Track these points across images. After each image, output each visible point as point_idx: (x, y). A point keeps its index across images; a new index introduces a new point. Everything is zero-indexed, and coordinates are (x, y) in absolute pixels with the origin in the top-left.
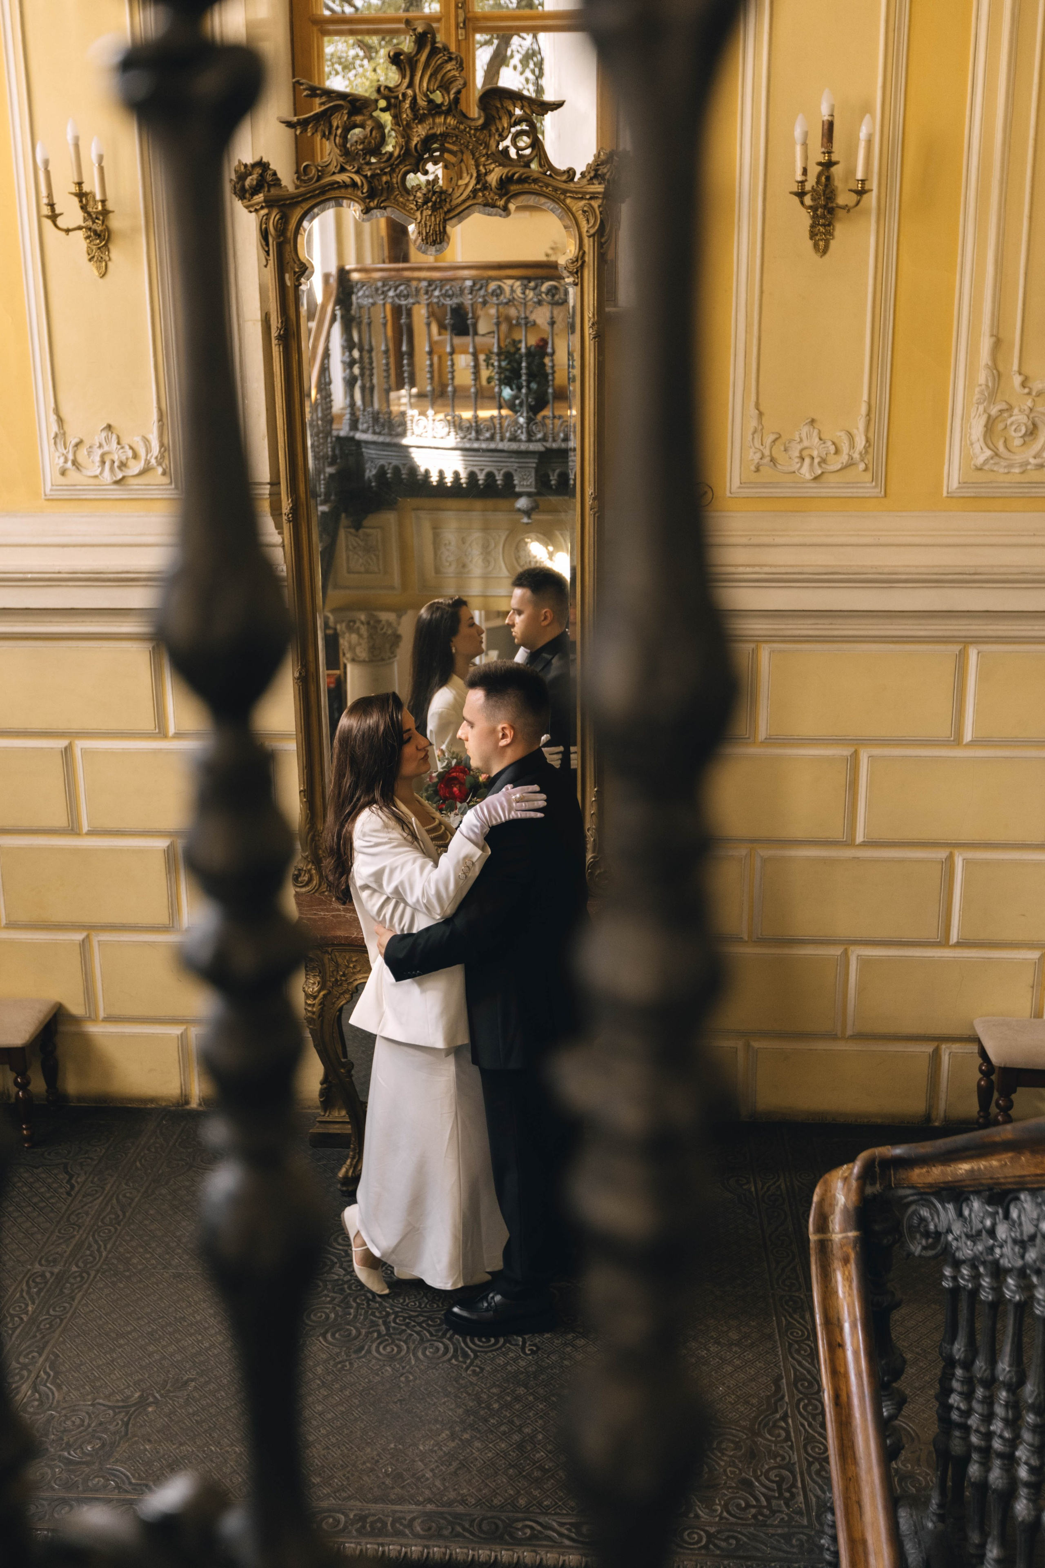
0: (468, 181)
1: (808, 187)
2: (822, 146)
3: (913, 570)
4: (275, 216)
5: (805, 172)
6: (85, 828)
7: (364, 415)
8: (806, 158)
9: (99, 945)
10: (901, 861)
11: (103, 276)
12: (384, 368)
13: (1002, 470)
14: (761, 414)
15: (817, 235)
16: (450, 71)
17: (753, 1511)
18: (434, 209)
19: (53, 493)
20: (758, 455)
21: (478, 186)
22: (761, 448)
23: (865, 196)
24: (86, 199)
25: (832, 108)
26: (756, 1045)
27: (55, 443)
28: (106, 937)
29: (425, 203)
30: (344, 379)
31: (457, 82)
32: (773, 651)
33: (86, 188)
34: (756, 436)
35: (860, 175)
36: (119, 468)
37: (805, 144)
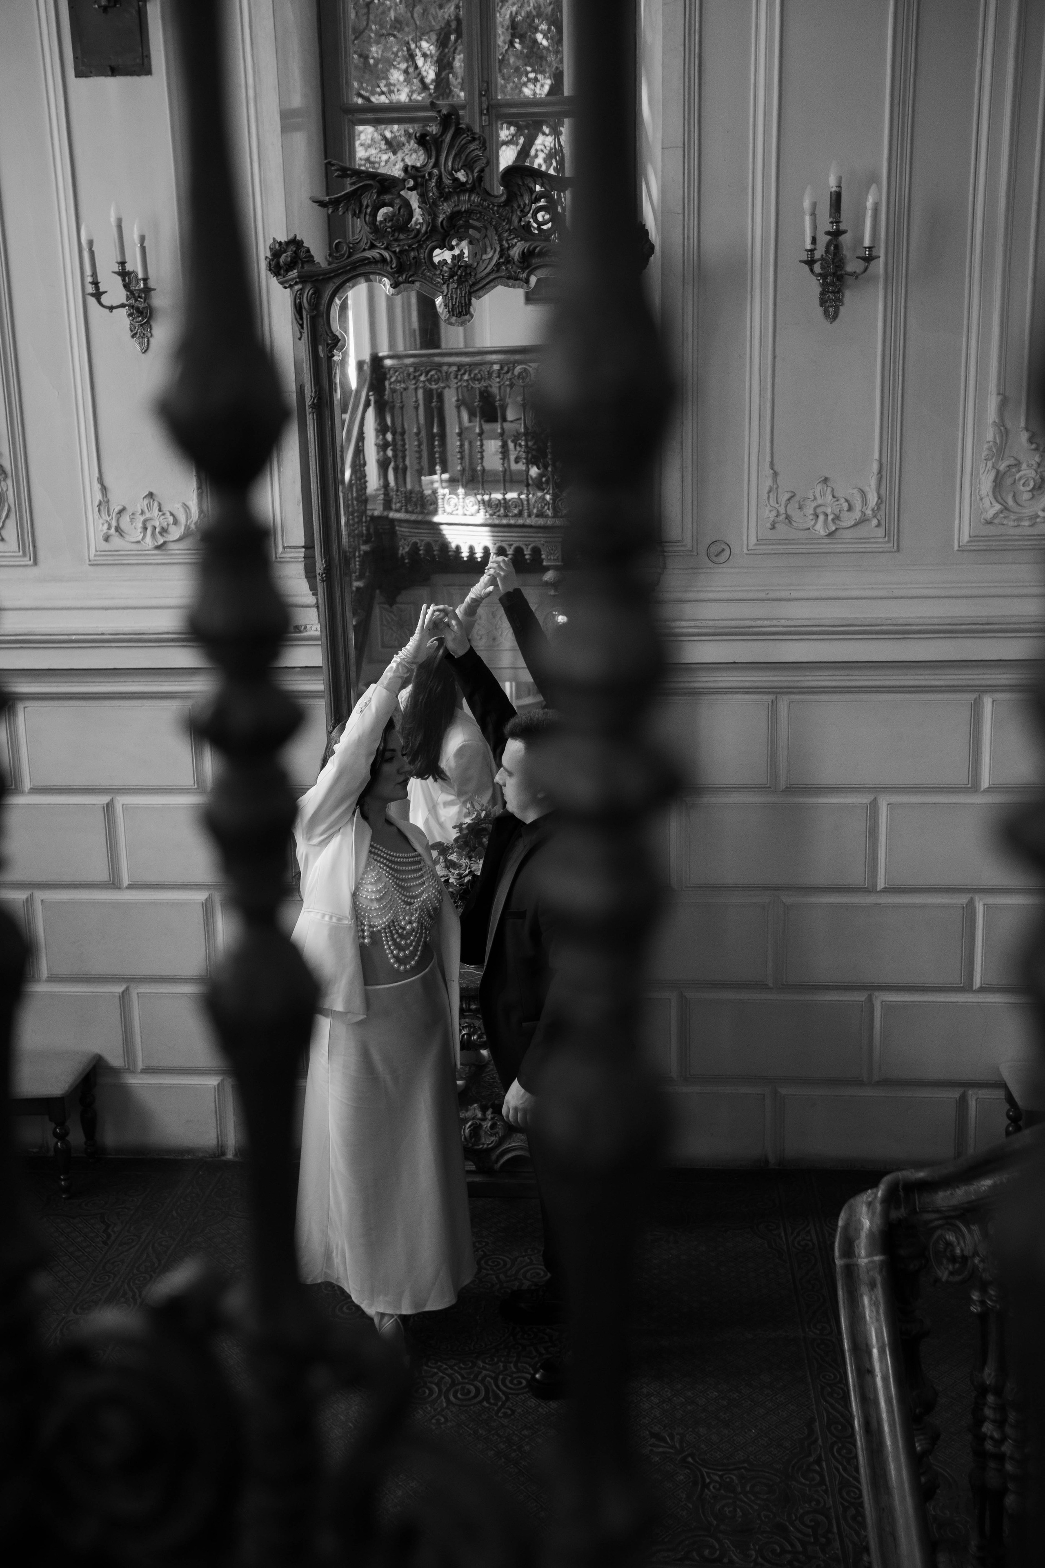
0: (492, 256)
1: (818, 255)
2: (831, 216)
3: (927, 621)
4: (308, 291)
5: (814, 240)
6: (126, 882)
7: (397, 495)
8: (815, 227)
9: (138, 997)
10: (923, 906)
11: (145, 351)
12: (417, 449)
13: (1012, 523)
14: (775, 474)
15: (827, 302)
16: (473, 150)
17: (789, 1556)
18: (460, 282)
19: (96, 558)
20: (774, 513)
21: (501, 260)
22: (777, 506)
23: (873, 263)
24: (129, 278)
25: (840, 180)
26: (783, 1091)
27: (99, 511)
28: (144, 989)
29: (451, 276)
30: (378, 461)
31: (481, 162)
32: (792, 702)
33: (129, 267)
34: (771, 494)
35: (867, 243)
36: (160, 533)
37: (813, 214)
